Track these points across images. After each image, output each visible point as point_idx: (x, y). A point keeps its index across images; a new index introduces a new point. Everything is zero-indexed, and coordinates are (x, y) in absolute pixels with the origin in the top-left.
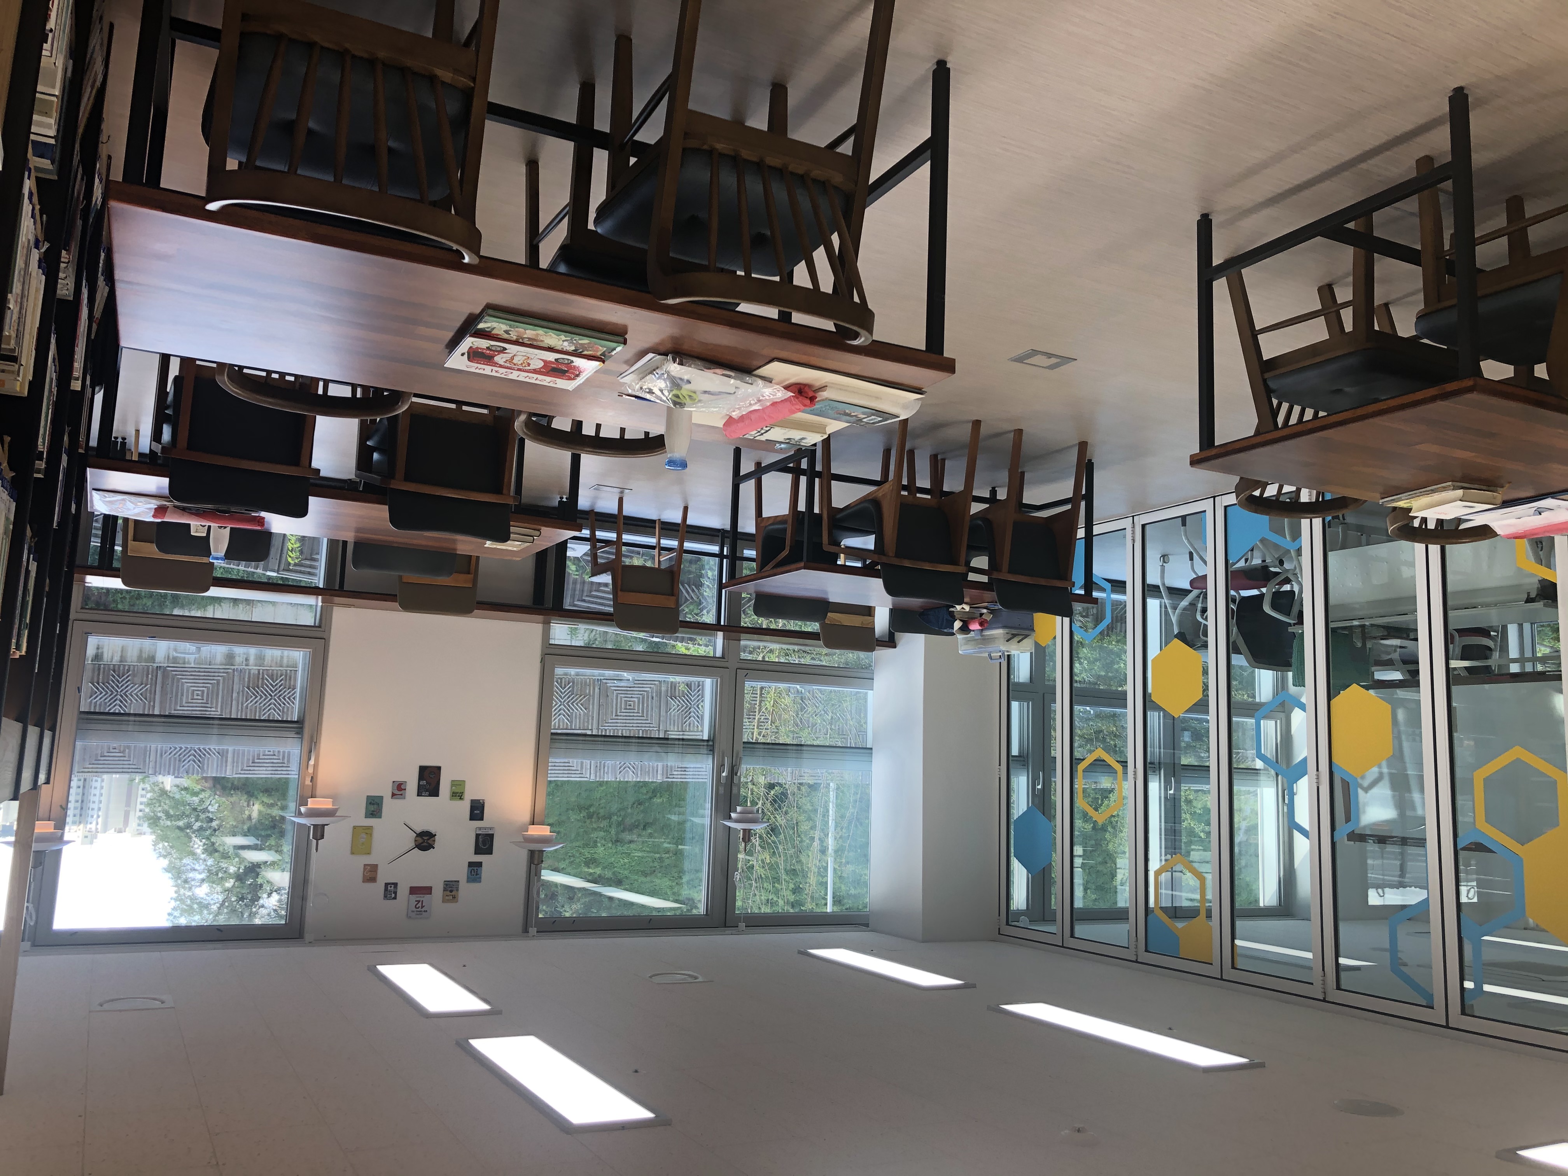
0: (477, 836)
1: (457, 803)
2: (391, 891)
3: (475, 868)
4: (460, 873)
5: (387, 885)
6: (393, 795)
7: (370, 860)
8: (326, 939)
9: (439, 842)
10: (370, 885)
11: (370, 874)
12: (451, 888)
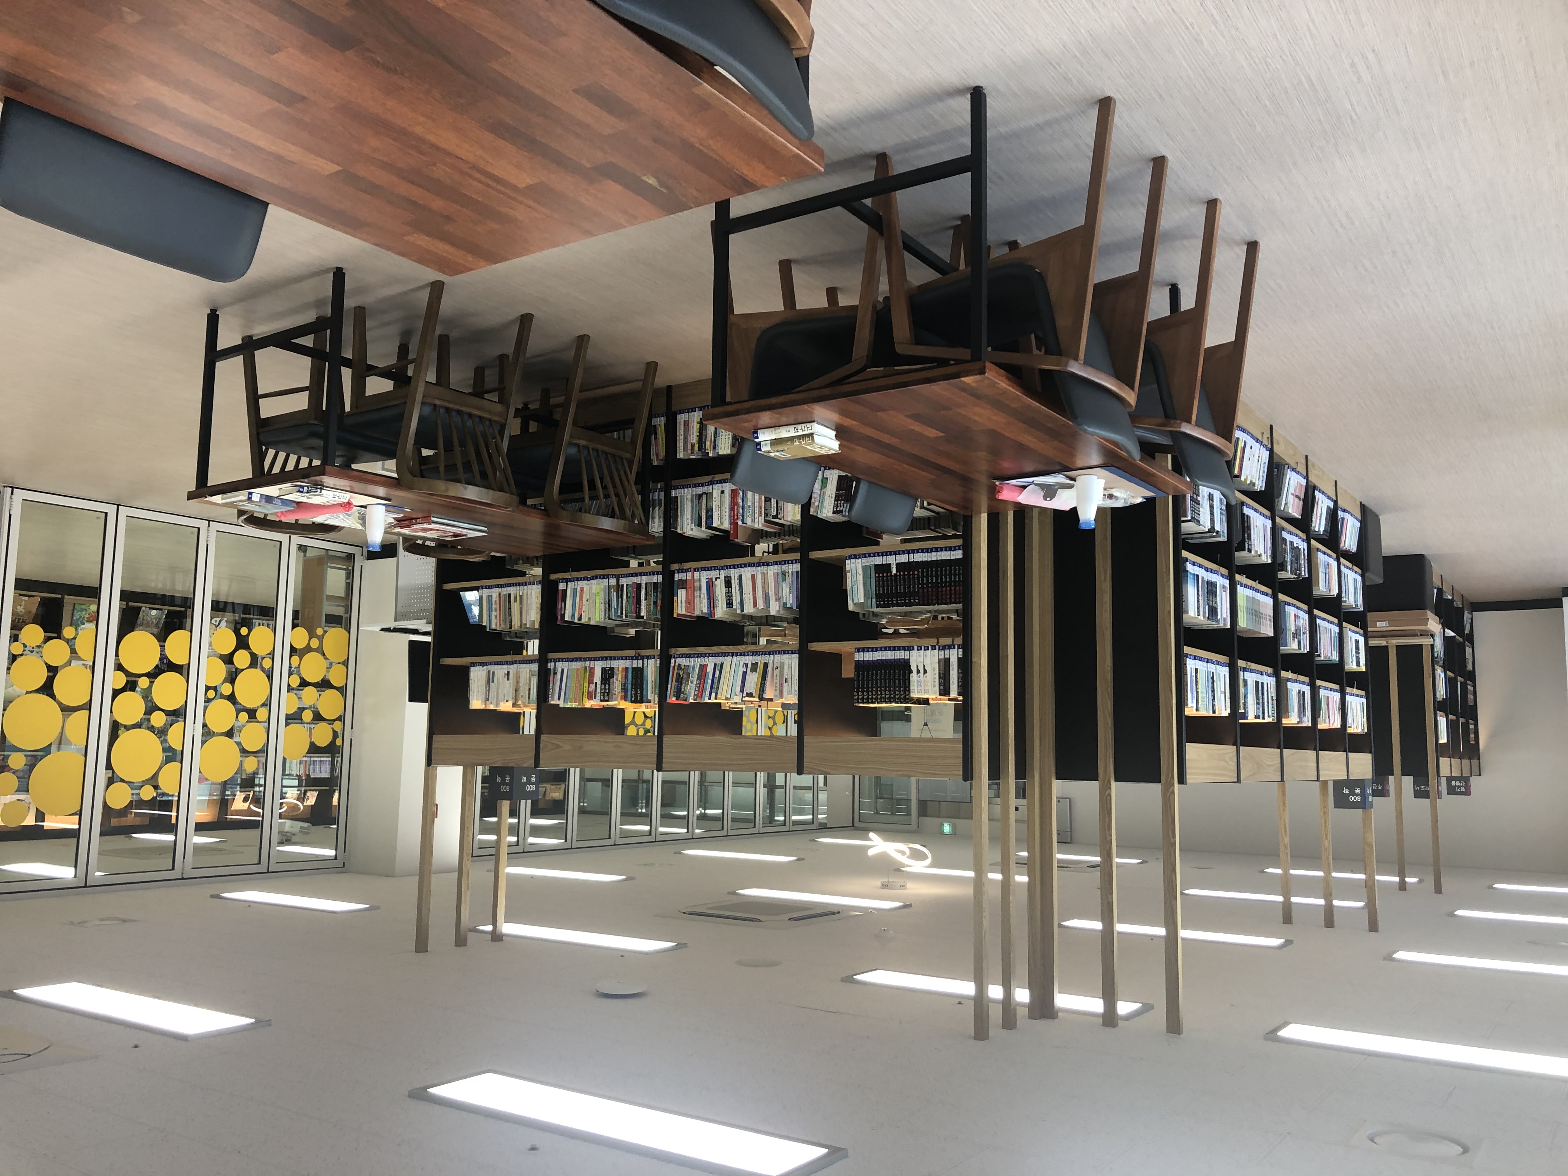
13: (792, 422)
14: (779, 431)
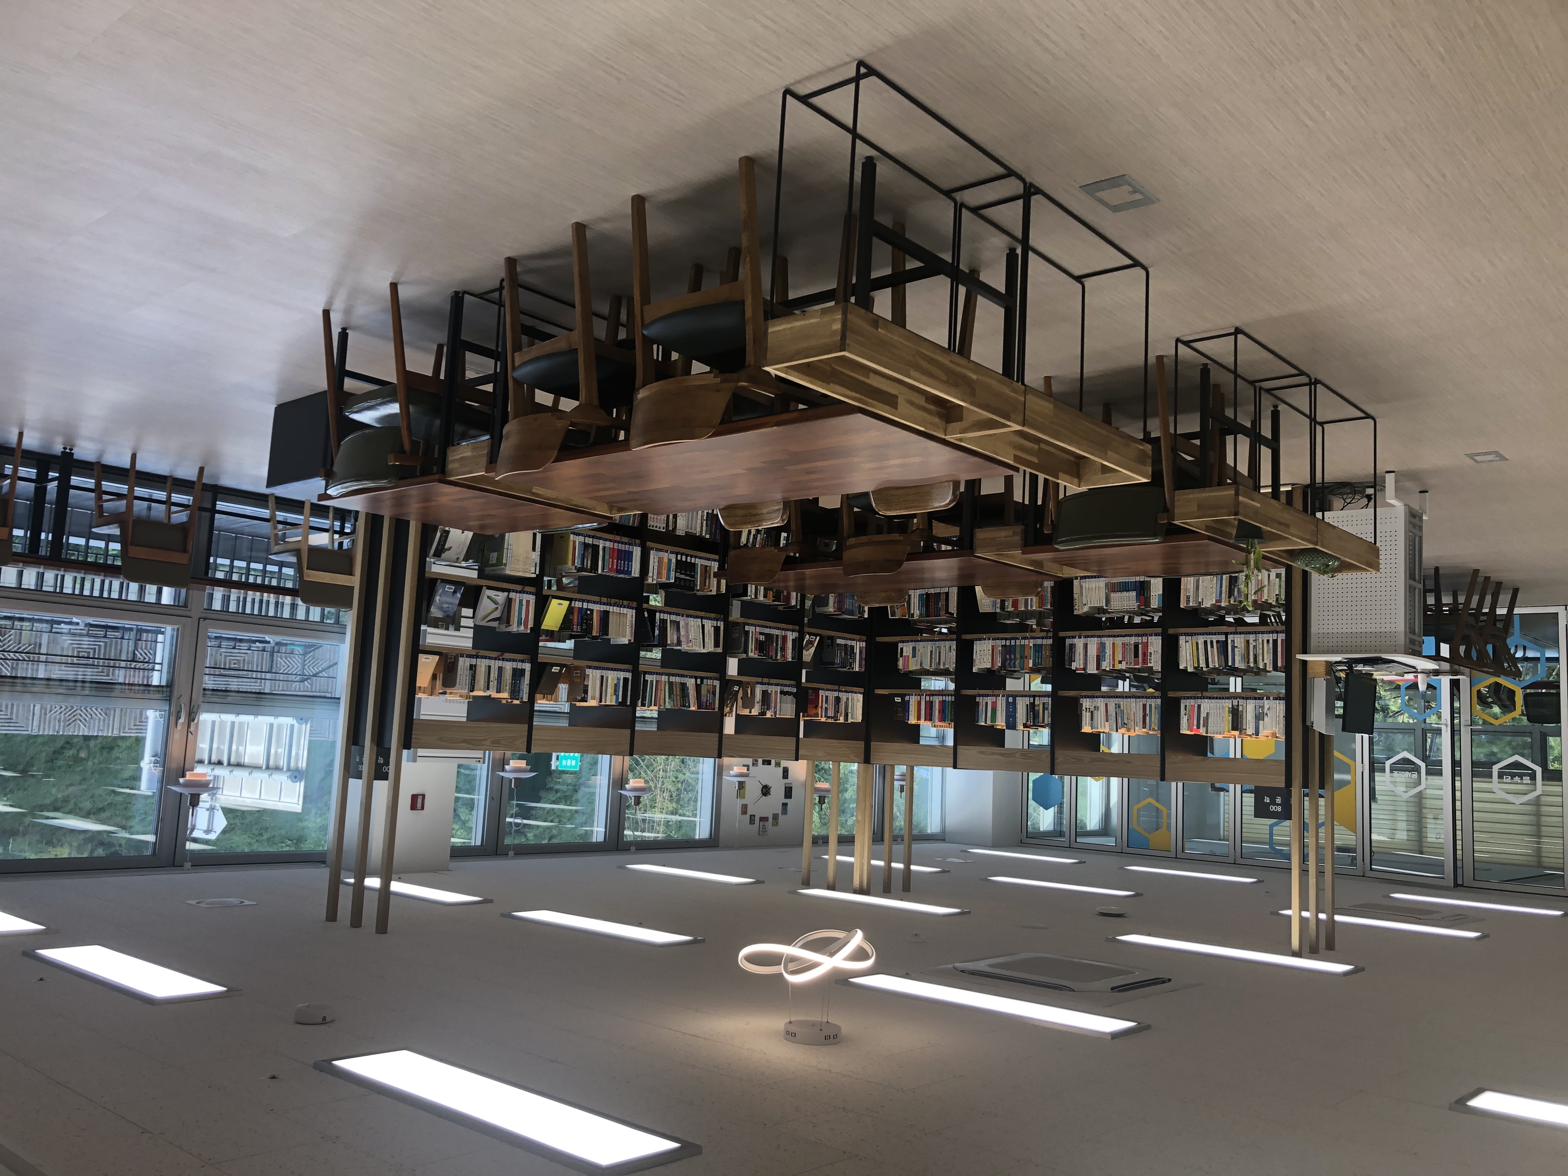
0: (786, 788)
1: (778, 768)
2: (752, 818)
3: (785, 805)
4: (779, 810)
5: (751, 816)
6: (753, 764)
7: (744, 802)
8: (730, 847)
9: (772, 791)
10: (744, 816)
11: (744, 809)
12: (775, 817)
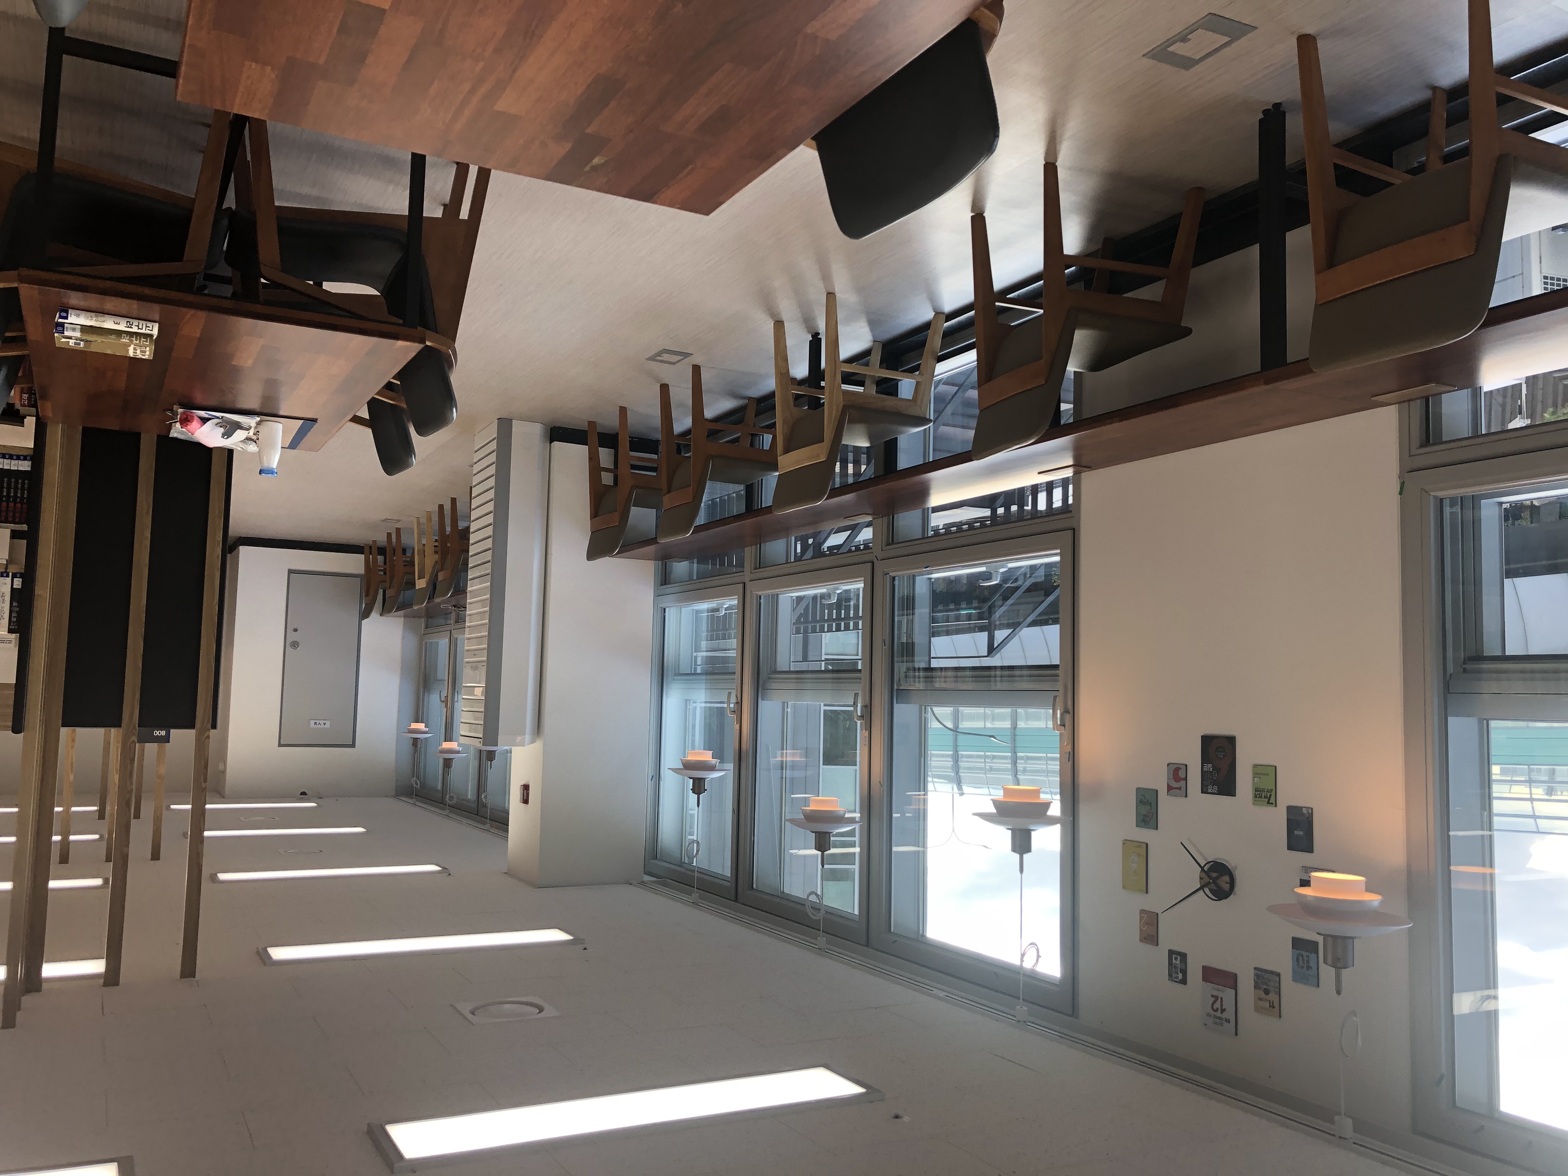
1: (1266, 811)
2: (1178, 967)
3: (1303, 953)
4: (1281, 957)
5: (1172, 954)
6: (1170, 788)
7: (1148, 904)
9: (1241, 885)
10: (1150, 949)
11: (1150, 928)
13: (124, 312)
14: (103, 319)
